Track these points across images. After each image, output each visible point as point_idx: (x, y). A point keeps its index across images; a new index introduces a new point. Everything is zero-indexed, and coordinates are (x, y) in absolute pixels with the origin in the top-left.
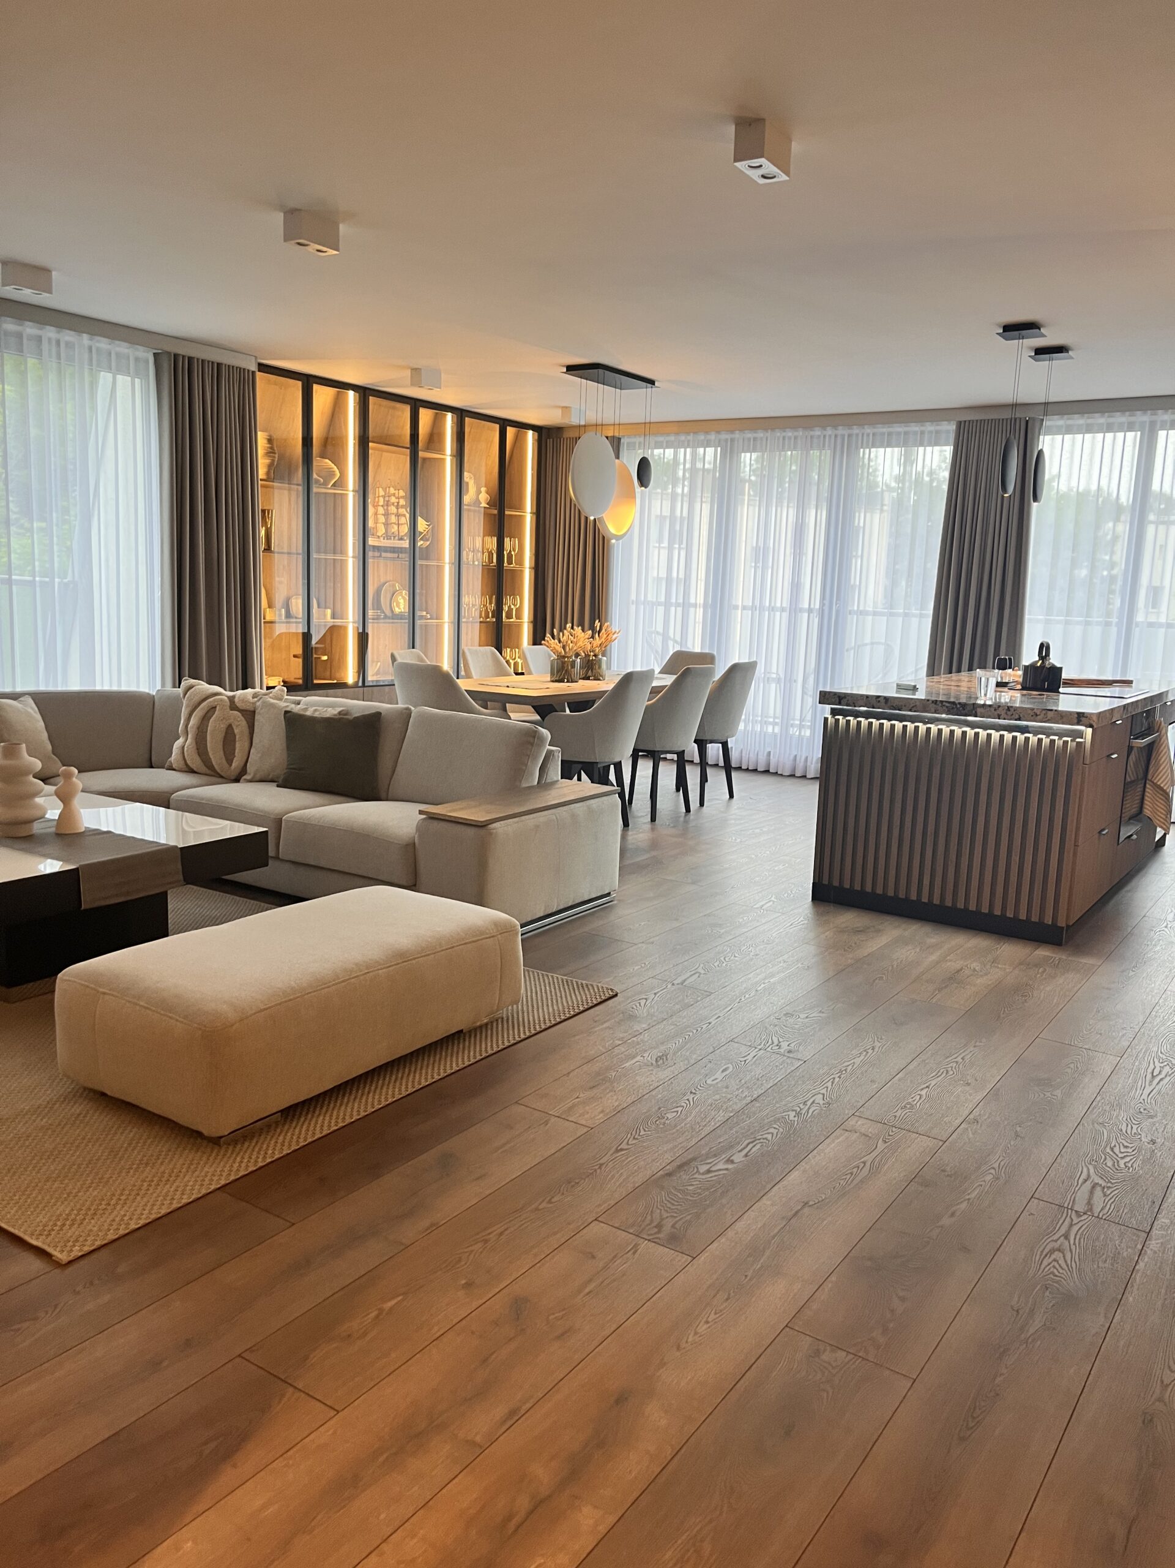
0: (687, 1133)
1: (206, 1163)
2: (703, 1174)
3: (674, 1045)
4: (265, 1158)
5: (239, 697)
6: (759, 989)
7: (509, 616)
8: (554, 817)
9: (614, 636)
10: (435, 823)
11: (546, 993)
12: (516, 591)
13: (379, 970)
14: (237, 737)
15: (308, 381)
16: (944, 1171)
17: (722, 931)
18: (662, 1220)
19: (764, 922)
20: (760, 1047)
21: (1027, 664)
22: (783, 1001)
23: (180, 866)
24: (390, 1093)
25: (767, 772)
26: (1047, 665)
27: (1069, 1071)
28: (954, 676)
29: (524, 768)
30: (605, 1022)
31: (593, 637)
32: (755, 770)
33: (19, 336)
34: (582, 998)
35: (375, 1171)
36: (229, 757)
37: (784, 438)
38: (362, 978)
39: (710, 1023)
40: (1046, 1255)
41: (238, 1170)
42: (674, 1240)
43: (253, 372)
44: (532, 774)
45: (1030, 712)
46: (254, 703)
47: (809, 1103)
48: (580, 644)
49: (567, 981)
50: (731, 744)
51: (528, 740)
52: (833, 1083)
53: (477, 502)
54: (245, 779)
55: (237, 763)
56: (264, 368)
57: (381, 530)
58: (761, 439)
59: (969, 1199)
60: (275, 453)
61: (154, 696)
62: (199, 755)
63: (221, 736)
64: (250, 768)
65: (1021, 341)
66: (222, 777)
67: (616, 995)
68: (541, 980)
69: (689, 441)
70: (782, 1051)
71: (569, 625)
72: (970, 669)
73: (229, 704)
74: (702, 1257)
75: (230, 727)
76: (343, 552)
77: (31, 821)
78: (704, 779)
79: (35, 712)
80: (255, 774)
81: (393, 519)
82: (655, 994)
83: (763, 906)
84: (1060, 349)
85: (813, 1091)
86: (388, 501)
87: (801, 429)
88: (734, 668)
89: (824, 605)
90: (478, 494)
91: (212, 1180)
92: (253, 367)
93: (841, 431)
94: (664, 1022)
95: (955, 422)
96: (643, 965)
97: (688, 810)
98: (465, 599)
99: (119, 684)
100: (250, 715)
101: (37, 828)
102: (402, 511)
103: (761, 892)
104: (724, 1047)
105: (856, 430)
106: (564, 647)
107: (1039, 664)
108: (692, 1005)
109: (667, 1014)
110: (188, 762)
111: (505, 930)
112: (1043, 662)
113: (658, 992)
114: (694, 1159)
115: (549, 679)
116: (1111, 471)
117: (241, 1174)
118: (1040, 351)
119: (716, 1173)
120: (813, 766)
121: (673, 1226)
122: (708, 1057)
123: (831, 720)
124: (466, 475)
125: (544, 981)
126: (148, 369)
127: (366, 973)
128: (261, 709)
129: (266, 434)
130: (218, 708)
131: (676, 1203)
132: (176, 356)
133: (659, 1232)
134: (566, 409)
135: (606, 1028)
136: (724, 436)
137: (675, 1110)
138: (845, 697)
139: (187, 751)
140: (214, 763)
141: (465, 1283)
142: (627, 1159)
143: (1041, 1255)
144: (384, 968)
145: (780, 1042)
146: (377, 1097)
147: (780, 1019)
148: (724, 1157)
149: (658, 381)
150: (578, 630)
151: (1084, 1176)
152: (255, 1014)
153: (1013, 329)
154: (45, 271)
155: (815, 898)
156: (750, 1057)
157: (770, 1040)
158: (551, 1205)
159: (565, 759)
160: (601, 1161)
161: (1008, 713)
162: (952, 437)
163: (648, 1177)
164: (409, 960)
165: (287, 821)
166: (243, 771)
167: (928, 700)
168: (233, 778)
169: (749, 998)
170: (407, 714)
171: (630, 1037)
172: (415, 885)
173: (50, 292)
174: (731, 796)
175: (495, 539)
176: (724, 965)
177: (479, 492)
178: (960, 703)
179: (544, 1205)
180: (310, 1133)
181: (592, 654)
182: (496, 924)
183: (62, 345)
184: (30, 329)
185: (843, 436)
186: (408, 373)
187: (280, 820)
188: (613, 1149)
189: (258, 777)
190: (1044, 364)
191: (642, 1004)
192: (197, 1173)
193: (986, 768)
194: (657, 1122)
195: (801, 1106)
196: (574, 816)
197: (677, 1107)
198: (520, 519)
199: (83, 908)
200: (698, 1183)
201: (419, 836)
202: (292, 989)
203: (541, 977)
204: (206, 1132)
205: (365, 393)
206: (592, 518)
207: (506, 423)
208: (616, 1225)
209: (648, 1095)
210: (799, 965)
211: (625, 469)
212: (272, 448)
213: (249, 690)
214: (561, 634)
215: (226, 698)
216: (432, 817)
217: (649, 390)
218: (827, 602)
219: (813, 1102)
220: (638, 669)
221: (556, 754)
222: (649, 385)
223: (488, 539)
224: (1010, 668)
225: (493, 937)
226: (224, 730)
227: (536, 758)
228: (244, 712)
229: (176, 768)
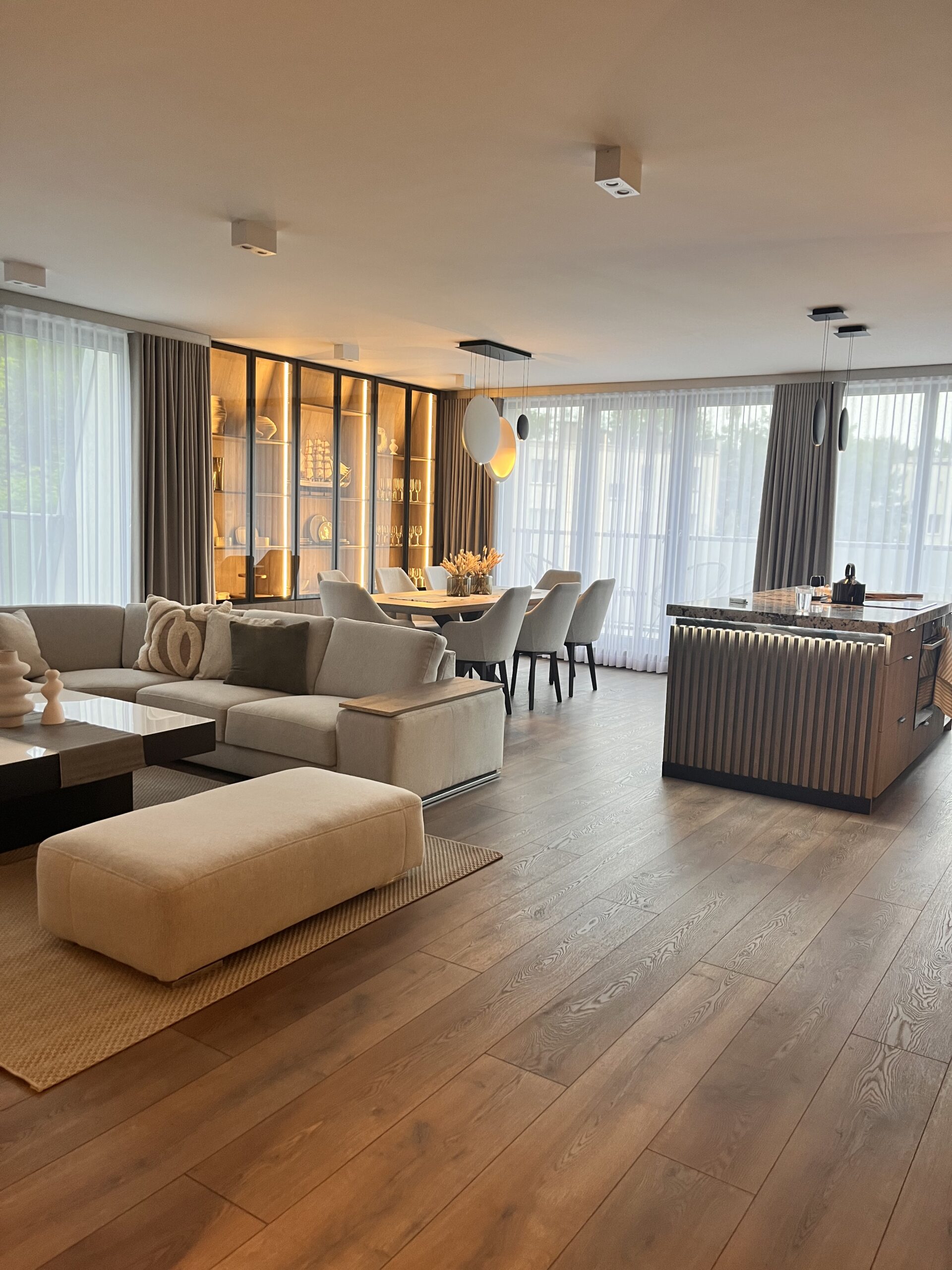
0: (561, 977)
1: (160, 1003)
2: (575, 1013)
3: (550, 900)
4: (209, 999)
5: (193, 611)
6: (620, 852)
7: (414, 542)
8: (450, 709)
9: (499, 559)
10: (353, 716)
11: (443, 856)
12: (419, 522)
13: (304, 839)
14: (192, 643)
15: (252, 355)
16: (776, 1010)
17: (589, 803)
18: (541, 1053)
19: (623, 794)
20: (621, 902)
21: (836, 582)
22: (639, 863)
23: (142, 751)
24: (314, 942)
25: (624, 668)
26: (853, 583)
27: (879, 922)
28: (776, 591)
29: (425, 667)
30: (492, 881)
31: (481, 560)
32: (614, 667)
33: (19, 320)
34: (473, 859)
35: (300, 1010)
36: (185, 659)
37: (636, 399)
38: (291, 846)
39: (579, 882)
40: (864, 1085)
41: (187, 1010)
42: (550, 1072)
43: (208, 348)
44: (432, 673)
45: (839, 622)
46: (206, 615)
47: (662, 951)
48: (471, 565)
49: (461, 846)
50: (594, 645)
51: (428, 646)
52: (682, 933)
53: (388, 451)
54: (198, 677)
55: (191, 664)
56: (216, 344)
57: (310, 474)
58: (617, 399)
59: (798, 1035)
60: (225, 413)
61: (124, 609)
62: (160, 658)
63: (178, 642)
64: (203, 669)
65: (827, 321)
66: (179, 675)
67: (502, 858)
68: (440, 845)
69: (558, 402)
70: (639, 905)
71: (462, 550)
72: (789, 585)
73: (185, 616)
74: (575, 1087)
75: (186, 635)
76: (280, 491)
77: (21, 714)
78: (572, 674)
79: (27, 623)
80: (206, 673)
81: (320, 465)
82: (534, 856)
83: (622, 781)
84: (859, 328)
85: (666, 940)
86: (316, 450)
87: (649, 392)
88: (597, 585)
89: (669, 533)
90: (389, 444)
91: (164, 1019)
92: (208, 344)
93: (682, 393)
94: (542, 881)
95: (774, 386)
96: (524, 832)
97: (559, 700)
98: (378, 529)
99: (97, 600)
100: (202, 625)
101: (26, 720)
102: (327, 458)
103: (620, 769)
104: (592, 903)
105: (694, 392)
106: (458, 568)
107: (846, 582)
108: (564, 866)
109: (544, 873)
110: (151, 663)
111: (409, 805)
112: (849, 581)
113: (536, 855)
114: (567, 1000)
115: (446, 594)
116: (901, 424)
117: (189, 1013)
118: (843, 330)
119: (586, 1012)
120: (661, 663)
121: (550, 1059)
122: (578, 911)
123: (676, 628)
124: (379, 429)
125: (442, 845)
126: (123, 348)
127: (294, 843)
128: (212, 620)
129: (217, 397)
130: (176, 619)
131: (551, 1039)
132: (146, 336)
133: (538, 1064)
134: (459, 376)
135: (494, 886)
136: (587, 397)
137: (551, 956)
138: (688, 610)
139: (151, 654)
140: (173, 664)
141: (376, 1110)
142: (511, 999)
143: (860, 1084)
144: (309, 838)
145: (637, 898)
146: (303, 946)
147: (637, 878)
148: (592, 997)
149: (534, 354)
150: (469, 554)
151: (894, 1015)
152: (202, 877)
153: (820, 312)
154: (42, 269)
155: (665, 774)
156: (612, 911)
157: (629, 897)
158: (448, 1040)
159: (458, 659)
160: (491, 1001)
161: (822, 623)
162: (772, 398)
163: (528, 1016)
164: (330, 831)
165: (231, 712)
166: (196, 671)
167: (756, 613)
168: (188, 676)
169: (611, 860)
170: (330, 624)
171: (514, 893)
172: (336, 765)
173: (44, 286)
174: (595, 688)
175: (402, 480)
176: (590, 831)
177: (389, 443)
178: (782, 615)
179: (441, 1040)
180: (247, 977)
181: (481, 573)
182: (402, 799)
183: (54, 327)
184: (28, 315)
185: (684, 397)
186: (332, 348)
187: (226, 711)
188: (499, 992)
189: (208, 676)
190: (846, 340)
191: (523, 866)
192: (151, 1013)
193: (804, 668)
194: (536, 968)
195: (656, 953)
196: (466, 708)
197: (553, 955)
198: (423, 464)
199: (62, 786)
200: (570, 1020)
201: (340, 725)
202: (233, 856)
203: (439, 842)
204: (160, 978)
205: (297, 364)
206: (481, 464)
207: (411, 387)
208: (503, 1058)
209: (528, 944)
210: (653, 832)
211: (507, 425)
212: (222, 408)
213: (202, 604)
214: (456, 557)
215: (183, 611)
216: (350, 709)
217: (527, 361)
218: (671, 530)
219: (666, 950)
220: (518, 586)
221: (451, 656)
222: (526, 357)
223: (397, 481)
224: (822, 585)
225: (400, 810)
226: (181, 637)
227: (435, 659)
228: (197, 622)
229: (142, 669)
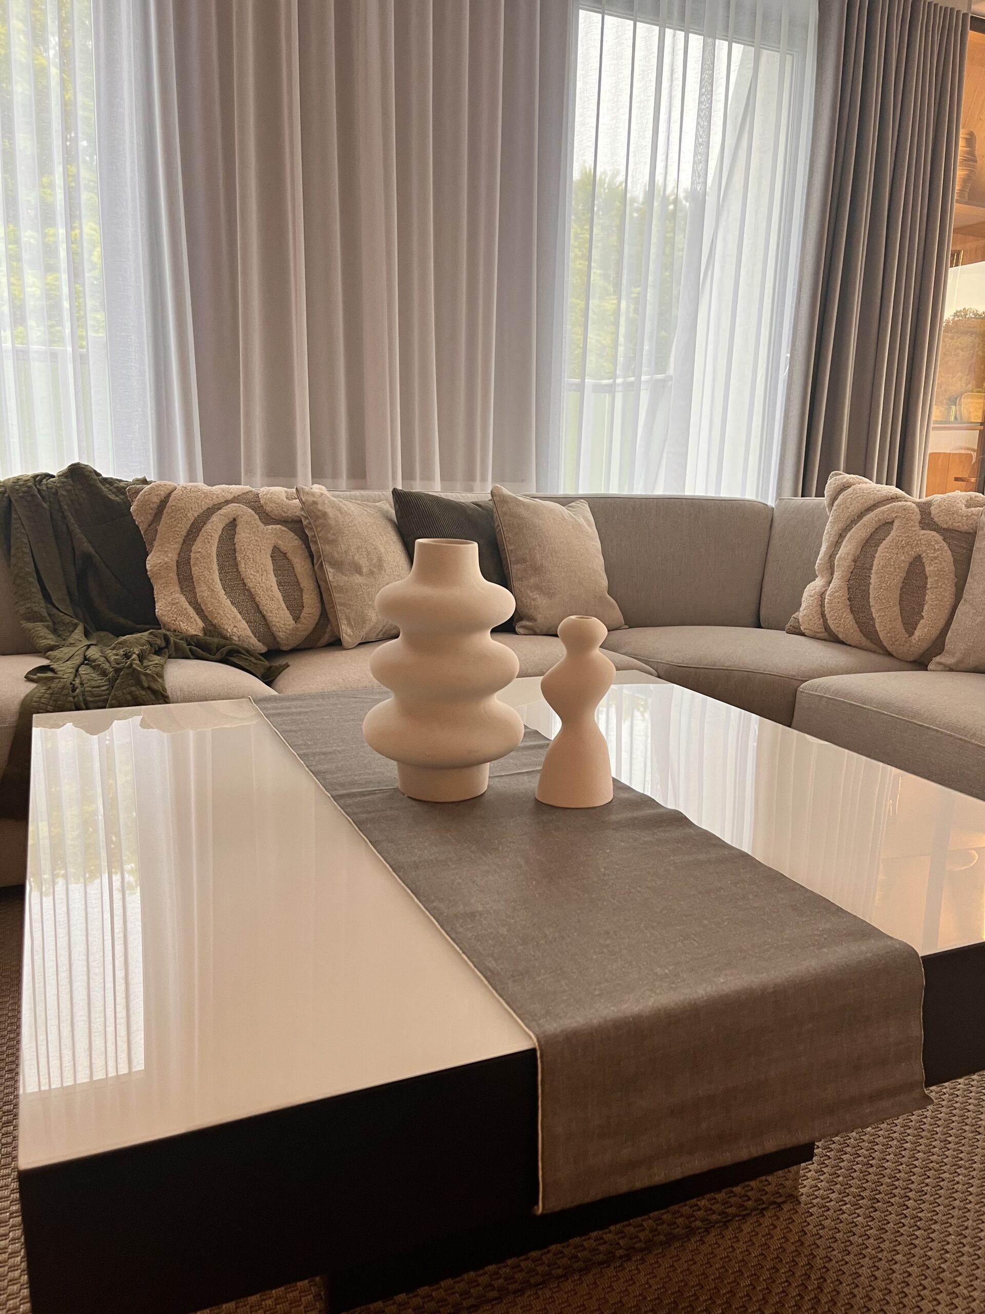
5: (941, 505)
14: (929, 580)
36: (911, 618)
54: (940, 663)
55: (924, 631)
60: (975, 162)
61: (772, 509)
62: (852, 612)
63: (897, 579)
64: (955, 646)
66: (890, 654)
73: (919, 517)
75: (917, 562)
80: (965, 656)
92: (965, 9)
100: (960, 540)
110: (830, 622)
130: (896, 524)
139: (831, 602)
140: (878, 628)
166: (937, 646)
168: (911, 659)
189: (971, 662)
199: (540, 1209)
212: (971, 153)
215: (914, 505)
226: (905, 566)
228: (948, 534)
229: (807, 632)
